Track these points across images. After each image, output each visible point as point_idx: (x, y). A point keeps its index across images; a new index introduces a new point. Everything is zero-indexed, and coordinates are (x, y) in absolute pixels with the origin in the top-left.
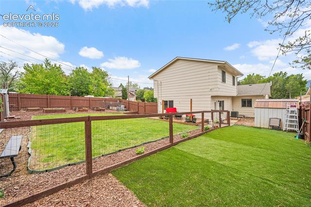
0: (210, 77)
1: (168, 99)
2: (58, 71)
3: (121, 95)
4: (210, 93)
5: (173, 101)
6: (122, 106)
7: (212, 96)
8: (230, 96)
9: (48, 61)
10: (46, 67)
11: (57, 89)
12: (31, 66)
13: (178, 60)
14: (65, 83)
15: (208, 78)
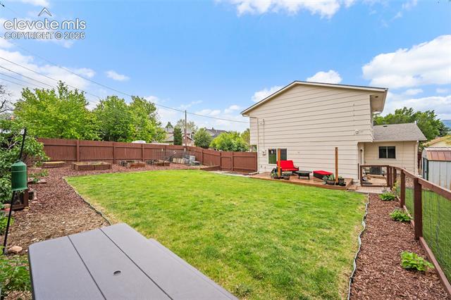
0: (356, 113)
1: (277, 147)
2: (80, 101)
3: (172, 139)
4: (356, 138)
5: (286, 150)
6: (192, 158)
7: (359, 143)
8: (362, 143)
9: (63, 84)
10: (61, 94)
11: (79, 130)
12: (34, 92)
13: (297, 85)
14: (91, 121)
15: (352, 114)
